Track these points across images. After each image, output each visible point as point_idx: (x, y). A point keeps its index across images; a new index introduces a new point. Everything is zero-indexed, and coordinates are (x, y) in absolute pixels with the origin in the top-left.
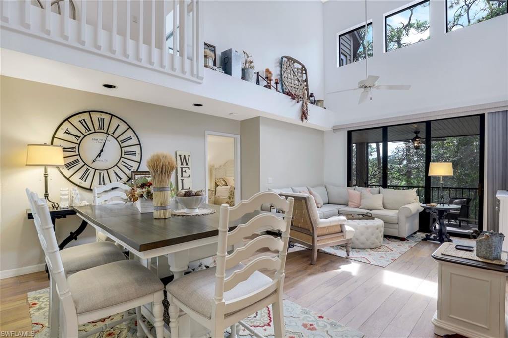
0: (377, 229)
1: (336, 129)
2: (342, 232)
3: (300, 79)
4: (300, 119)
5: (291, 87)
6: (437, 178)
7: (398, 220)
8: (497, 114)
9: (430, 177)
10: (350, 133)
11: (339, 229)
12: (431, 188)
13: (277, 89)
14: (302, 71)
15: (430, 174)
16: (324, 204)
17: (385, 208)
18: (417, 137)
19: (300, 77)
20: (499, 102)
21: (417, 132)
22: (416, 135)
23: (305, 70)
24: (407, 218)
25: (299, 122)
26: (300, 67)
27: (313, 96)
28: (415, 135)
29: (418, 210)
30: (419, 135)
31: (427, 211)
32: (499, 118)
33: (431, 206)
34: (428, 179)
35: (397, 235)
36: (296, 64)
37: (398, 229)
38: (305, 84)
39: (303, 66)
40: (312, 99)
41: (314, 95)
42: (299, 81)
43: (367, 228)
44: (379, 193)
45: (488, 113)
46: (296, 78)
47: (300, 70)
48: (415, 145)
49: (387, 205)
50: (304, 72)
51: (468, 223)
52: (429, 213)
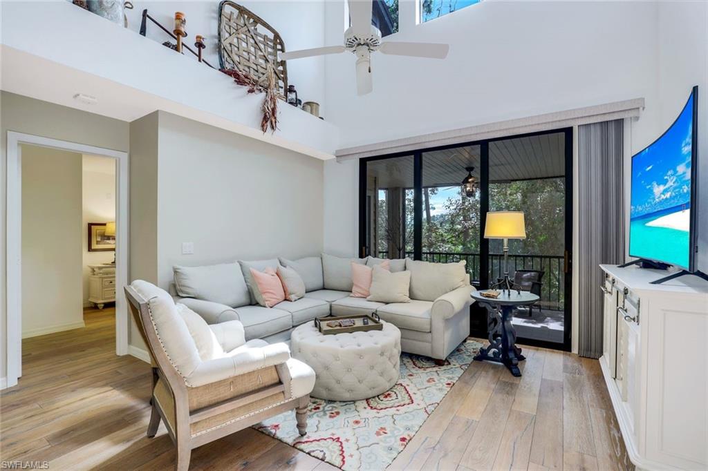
0: (382, 354)
1: (341, 156)
2: (280, 383)
3: (270, 58)
4: (260, 128)
5: (249, 67)
6: (499, 242)
7: (431, 324)
8: (592, 126)
9: (487, 240)
10: (363, 162)
11: (271, 377)
12: (490, 257)
13: (199, 56)
14: (275, 44)
15: (487, 235)
16: (306, 292)
17: (412, 297)
18: (470, 176)
19: (270, 54)
20: (596, 107)
21: (470, 169)
22: (468, 173)
23: (281, 43)
24: (447, 320)
25: (257, 134)
26: (271, 36)
27: (295, 91)
28: (466, 174)
29: (467, 303)
30: (473, 173)
31: (482, 305)
32: (596, 134)
33: (488, 296)
34: (484, 243)
35: (430, 355)
36: (259, 26)
37: (431, 342)
38: (281, 68)
39: (277, 36)
40: (292, 96)
41: (295, 89)
42: (267, 61)
43: (360, 355)
44: (405, 268)
45: (579, 126)
46: (260, 53)
47: (271, 41)
48: (468, 189)
49: (417, 292)
50: (279, 47)
51: (540, 309)
52: (485, 308)
